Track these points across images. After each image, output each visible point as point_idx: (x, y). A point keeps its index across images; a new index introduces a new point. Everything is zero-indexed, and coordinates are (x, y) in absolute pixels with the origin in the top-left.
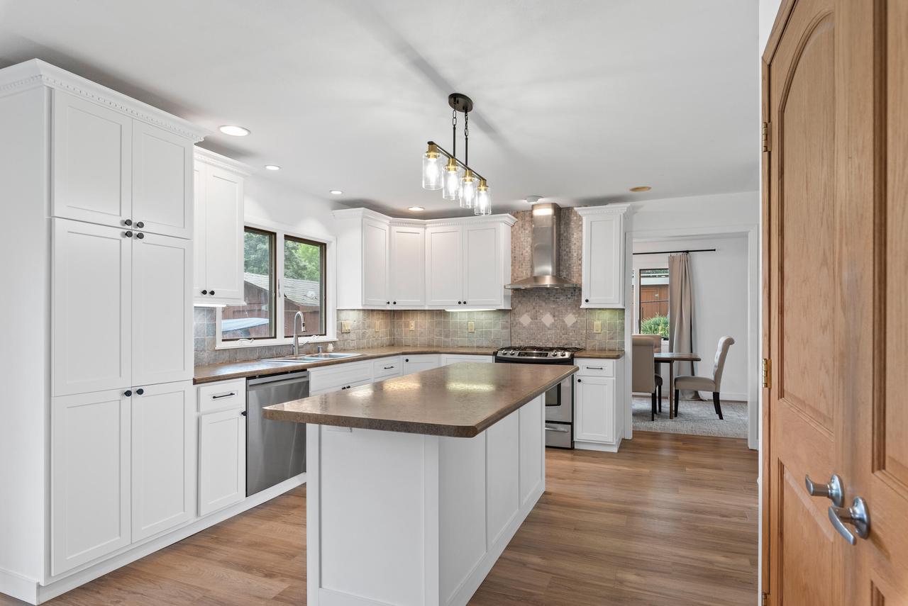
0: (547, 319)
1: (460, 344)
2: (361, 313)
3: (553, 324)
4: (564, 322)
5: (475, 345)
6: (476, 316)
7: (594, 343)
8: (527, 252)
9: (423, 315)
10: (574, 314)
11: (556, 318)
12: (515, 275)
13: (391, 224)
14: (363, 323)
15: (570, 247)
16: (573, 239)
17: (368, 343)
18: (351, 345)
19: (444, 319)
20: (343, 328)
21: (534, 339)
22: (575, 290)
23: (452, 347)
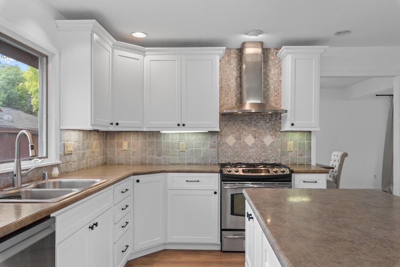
0: (250, 140)
1: (172, 161)
2: (81, 133)
3: (254, 144)
4: (263, 142)
5: (186, 162)
6: (186, 137)
7: (288, 159)
8: (232, 83)
9: (135, 136)
10: (272, 135)
11: (257, 139)
12: (222, 102)
13: (114, 47)
14: (83, 144)
15: (269, 81)
16: (270, 75)
17: (87, 163)
18: (73, 167)
19: (157, 139)
20: (66, 150)
21: (238, 156)
22: (272, 116)
23: (164, 165)
